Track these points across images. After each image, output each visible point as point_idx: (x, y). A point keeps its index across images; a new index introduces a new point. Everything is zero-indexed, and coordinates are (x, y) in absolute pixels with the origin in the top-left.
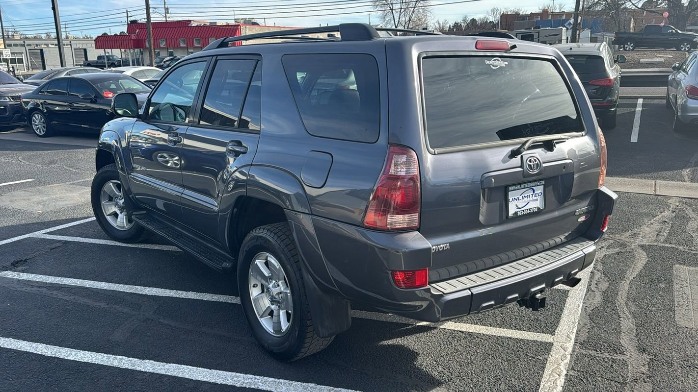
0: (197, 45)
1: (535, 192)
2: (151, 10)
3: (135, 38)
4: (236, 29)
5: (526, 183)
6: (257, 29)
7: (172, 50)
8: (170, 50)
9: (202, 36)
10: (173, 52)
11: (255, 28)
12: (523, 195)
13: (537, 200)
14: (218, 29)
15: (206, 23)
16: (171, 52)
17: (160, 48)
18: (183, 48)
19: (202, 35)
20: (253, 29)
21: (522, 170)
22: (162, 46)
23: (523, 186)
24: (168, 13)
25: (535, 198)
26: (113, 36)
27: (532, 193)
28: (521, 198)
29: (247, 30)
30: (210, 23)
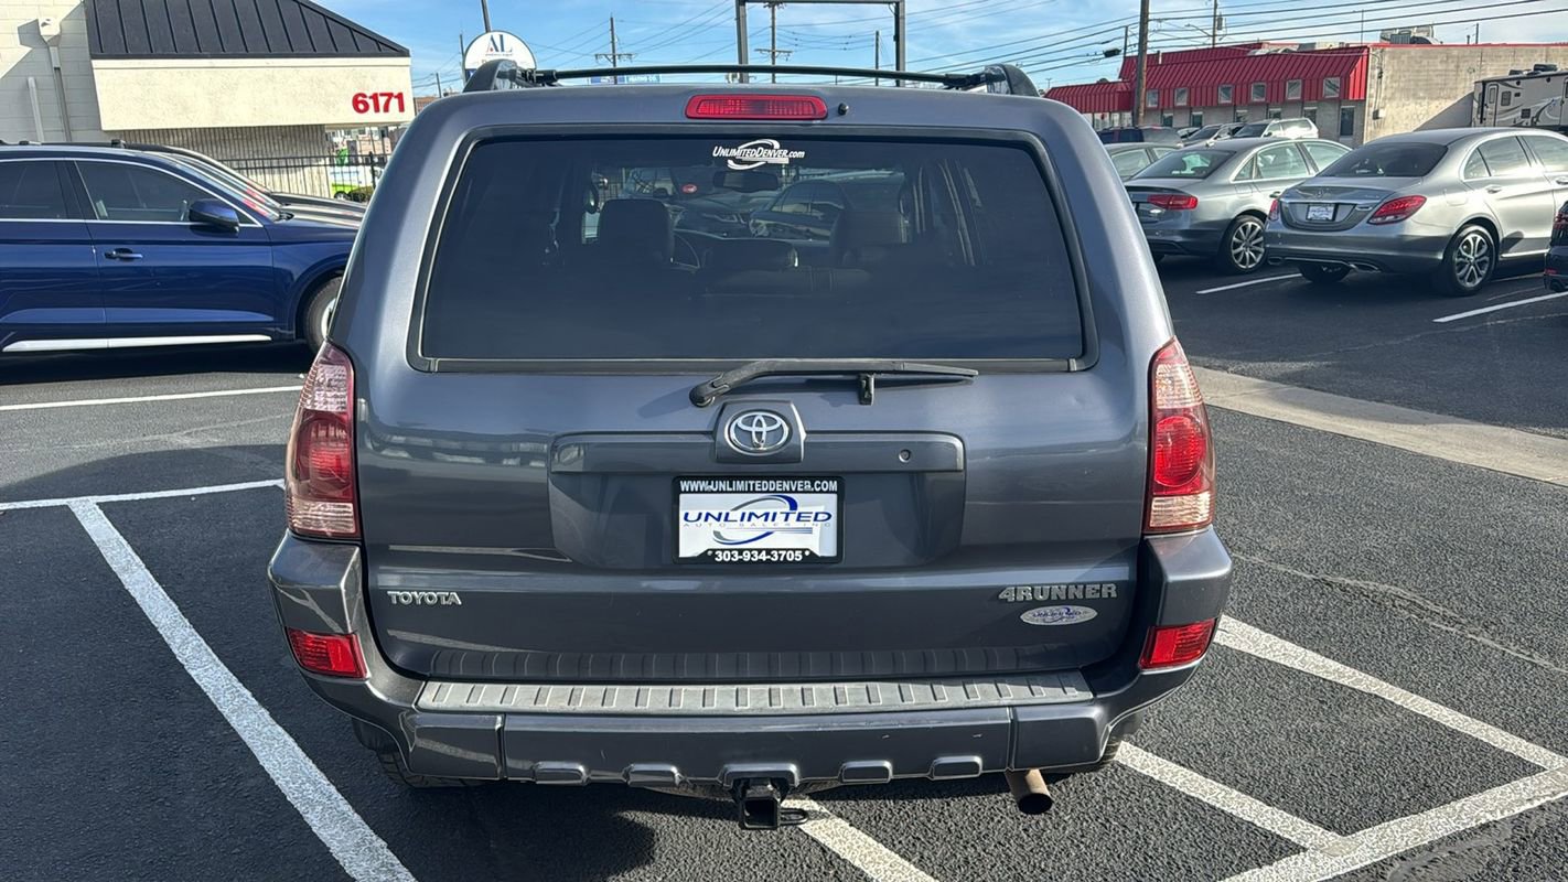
0: (1255, 100)
1: (800, 509)
2: (1151, 26)
3: (1125, 89)
4: (1357, 58)
5: (755, 478)
6: (1413, 54)
7: (1200, 113)
8: (1194, 113)
9: (1270, 79)
10: (1201, 117)
11: (1409, 52)
12: (747, 510)
13: (809, 531)
14: (1312, 60)
15: (1290, 47)
16: (1197, 116)
17: (1175, 108)
18: (1225, 106)
19: (1272, 75)
20: (1404, 53)
21: (712, 441)
22: (1179, 104)
23: (740, 485)
24: (1220, 24)
25: (801, 525)
26: (1095, 85)
27: (787, 509)
28: (736, 515)
29: (1386, 58)
30: (1301, 45)
